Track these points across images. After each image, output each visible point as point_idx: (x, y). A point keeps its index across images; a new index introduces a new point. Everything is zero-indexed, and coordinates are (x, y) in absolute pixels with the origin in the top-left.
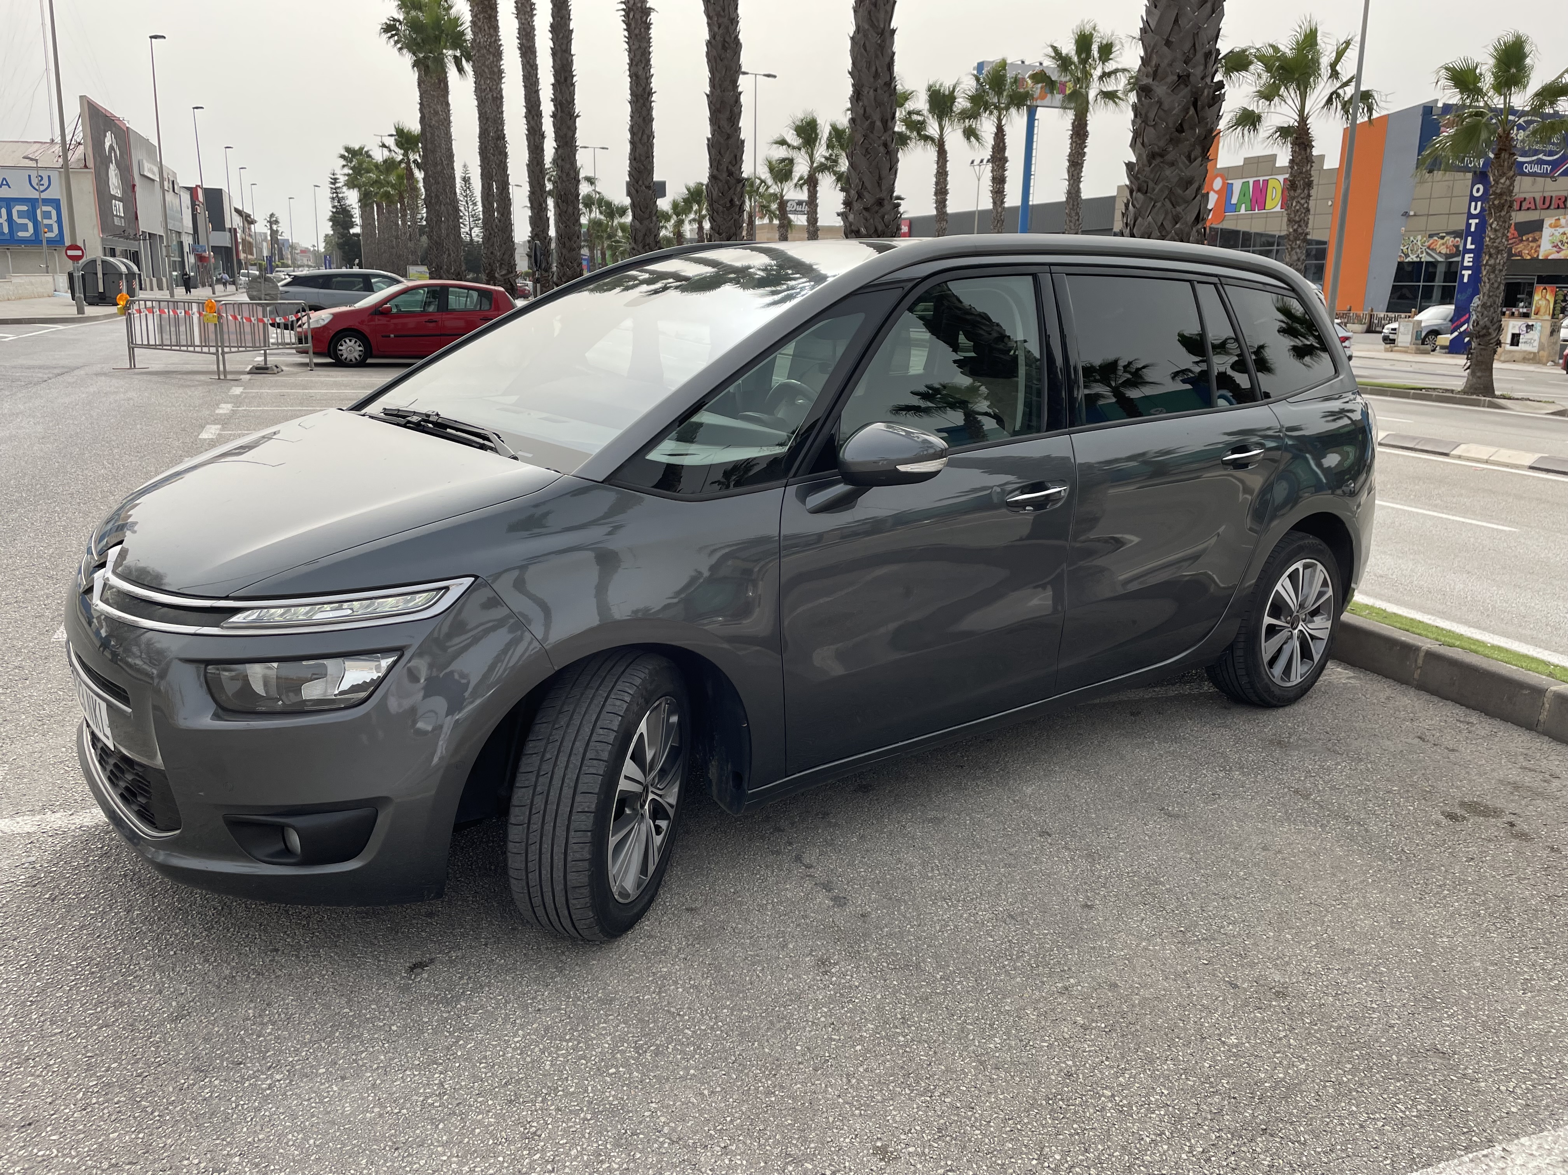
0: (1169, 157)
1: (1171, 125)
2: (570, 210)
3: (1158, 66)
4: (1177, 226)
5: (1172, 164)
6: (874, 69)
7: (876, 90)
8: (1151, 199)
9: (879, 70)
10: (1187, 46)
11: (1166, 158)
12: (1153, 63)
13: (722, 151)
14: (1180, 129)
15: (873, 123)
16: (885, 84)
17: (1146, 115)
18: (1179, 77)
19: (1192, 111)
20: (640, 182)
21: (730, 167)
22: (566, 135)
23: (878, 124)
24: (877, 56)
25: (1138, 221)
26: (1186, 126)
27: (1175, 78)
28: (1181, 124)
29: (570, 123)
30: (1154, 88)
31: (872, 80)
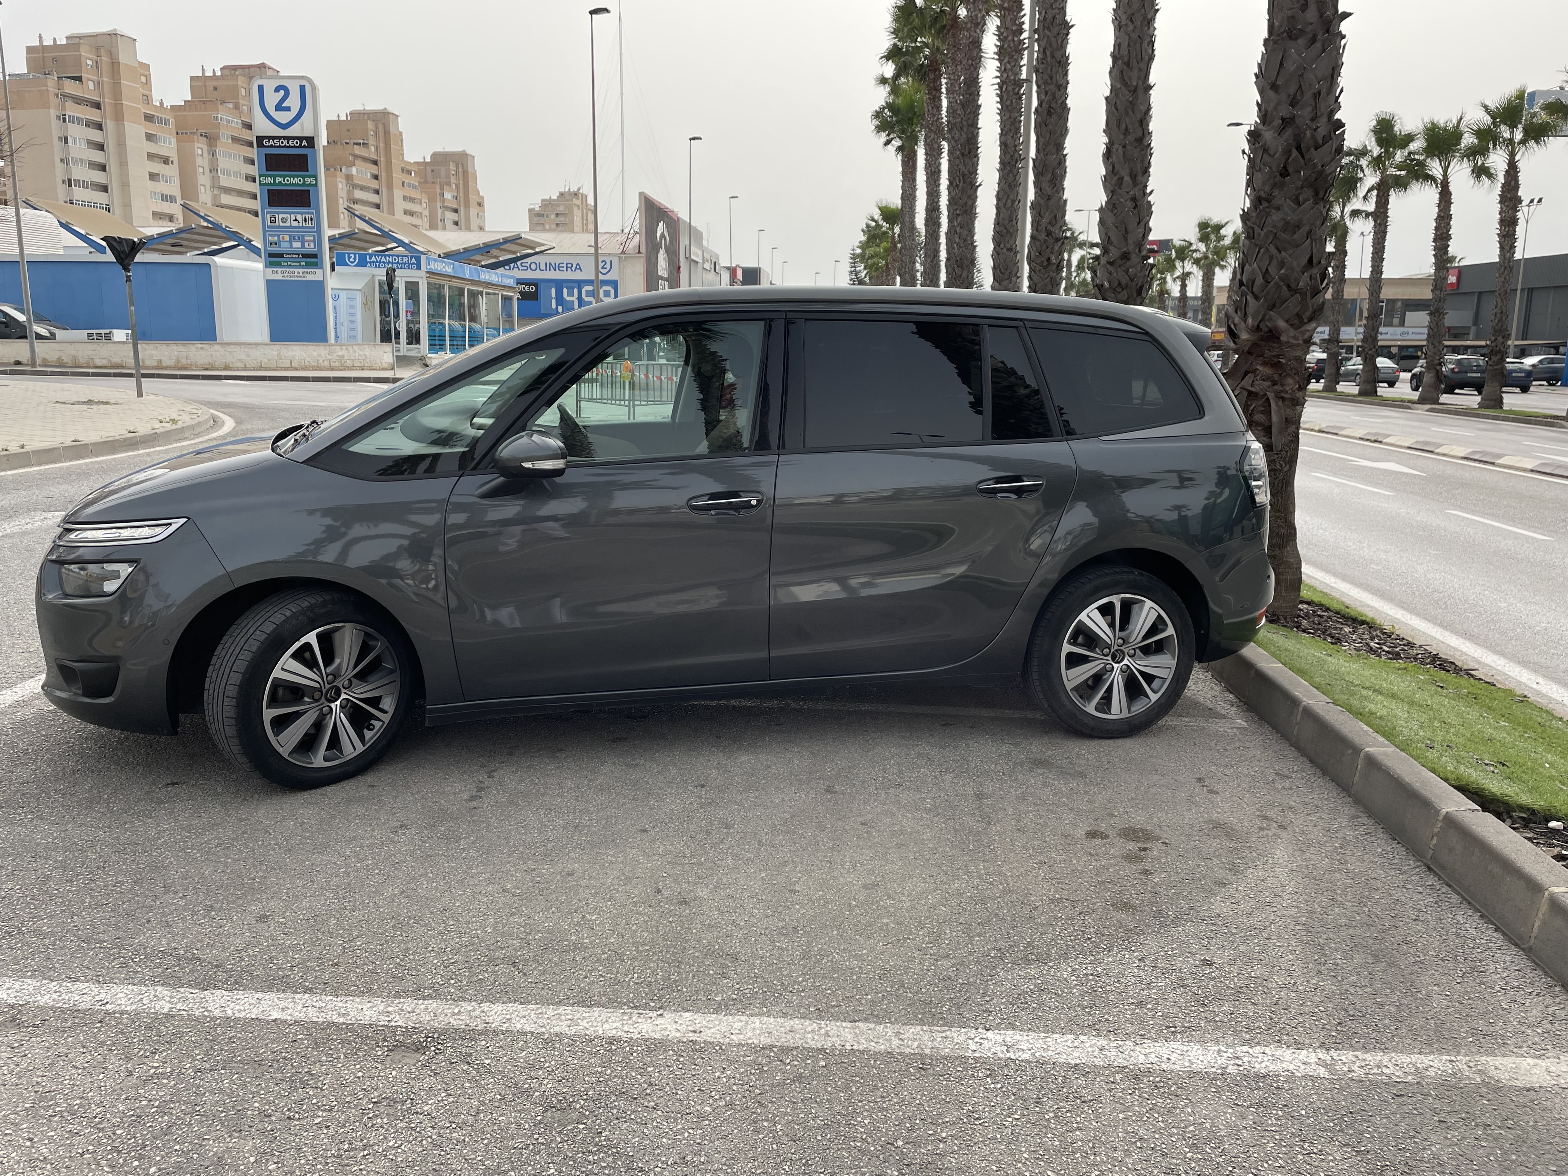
0: (1274, 202)
1: (1274, 169)
4: (1282, 271)
5: (1278, 209)
6: (1124, 126)
7: (1124, 147)
8: (1257, 245)
9: (1130, 127)
13: (1042, 213)
14: (1284, 173)
15: (1121, 179)
16: (1136, 140)
18: (1283, 119)
19: (1295, 153)
21: (1050, 227)
22: (966, 203)
23: (1127, 179)
24: (1127, 114)
26: (1291, 169)
28: (1285, 167)
29: (970, 192)
30: (1262, 132)
31: (1122, 136)
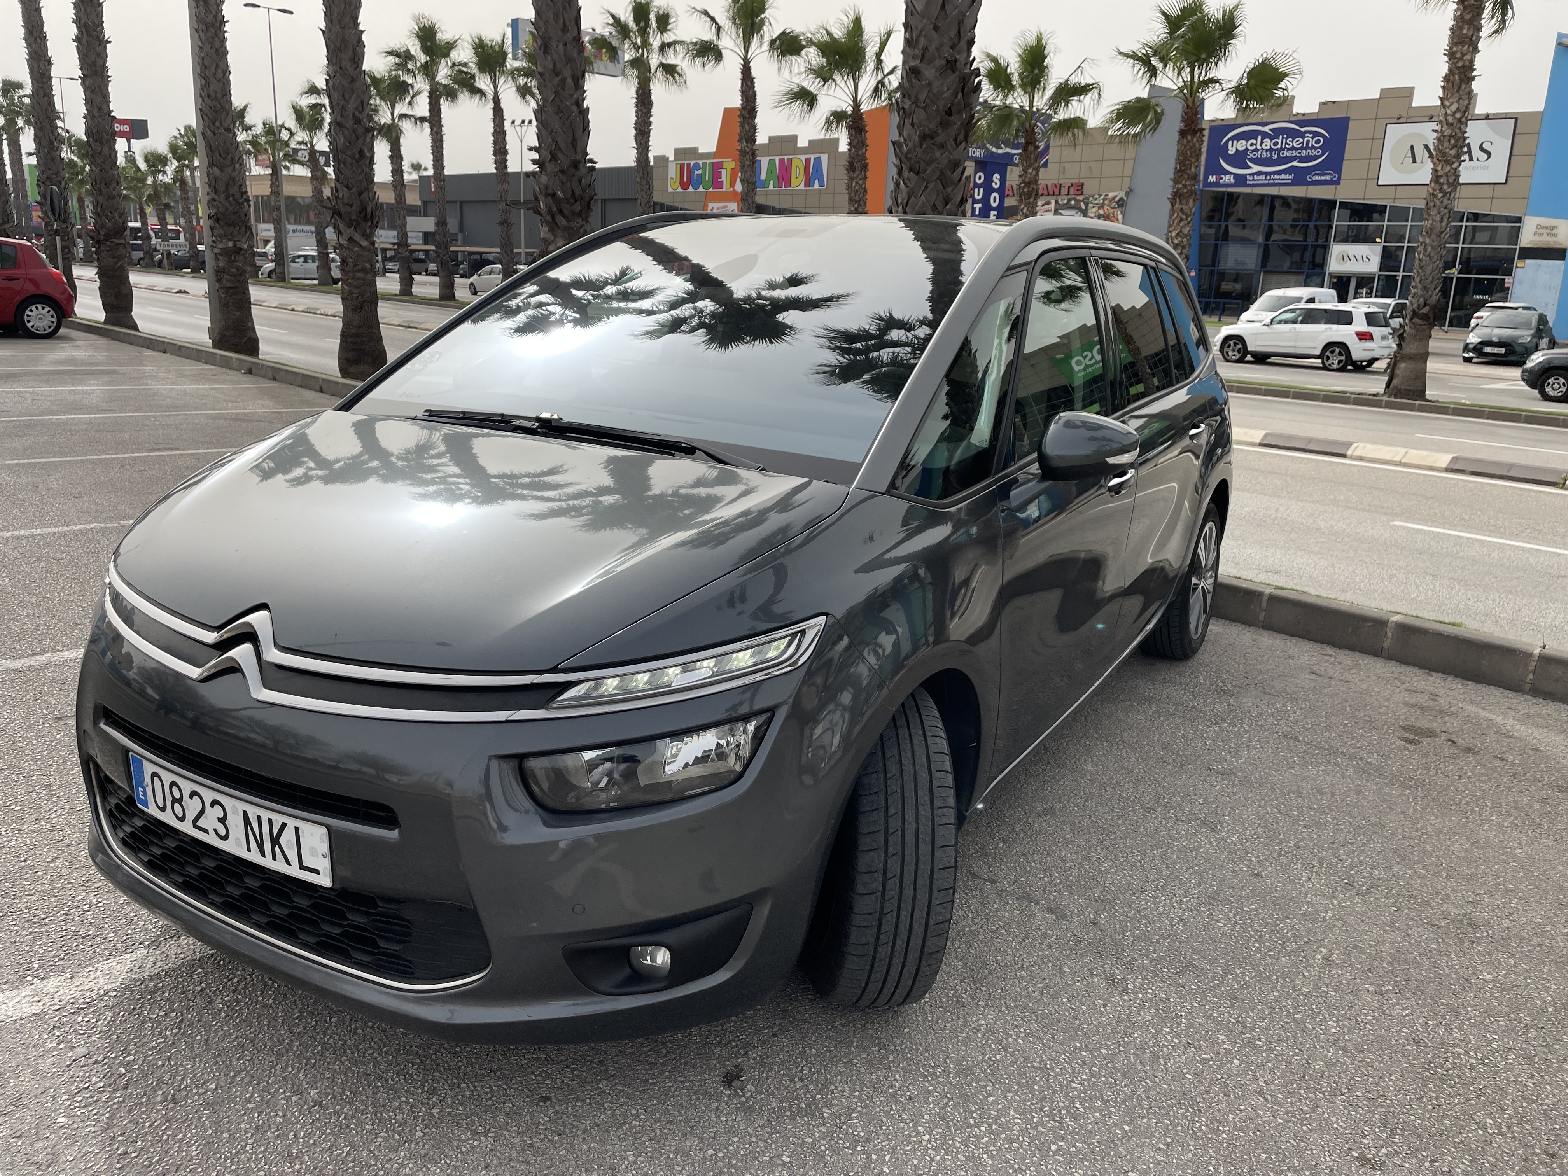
0: (939, 139)
1: (941, 108)
2: (106, 151)
3: (925, 49)
4: (948, 207)
5: (942, 146)
6: (561, 22)
7: (565, 45)
8: (924, 179)
9: (568, 23)
10: (953, 33)
11: (936, 139)
12: (921, 46)
13: (347, 96)
14: (949, 113)
15: (564, 80)
16: (574, 38)
17: (916, 97)
18: (948, 61)
19: (960, 96)
20: (218, 124)
21: (357, 114)
22: (95, 62)
23: (569, 81)
24: (564, 8)
25: (911, 200)
26: (954, 110)
27: (944, 62)
28: (950, 108)
29: (99, 49)
30: (923, 70)
31: (560, 33)
